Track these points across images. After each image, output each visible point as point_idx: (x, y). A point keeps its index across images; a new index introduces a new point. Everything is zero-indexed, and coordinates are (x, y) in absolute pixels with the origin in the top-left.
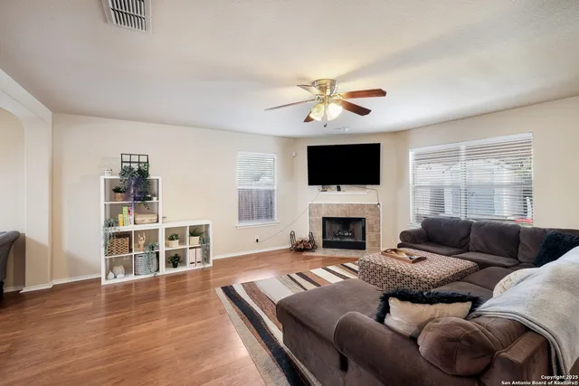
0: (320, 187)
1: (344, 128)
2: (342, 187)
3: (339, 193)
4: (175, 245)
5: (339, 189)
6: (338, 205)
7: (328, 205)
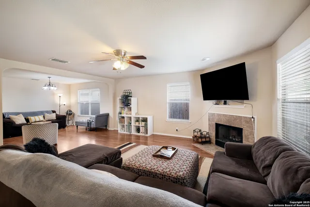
0: (214, 101)
2: (228, 101)
3: (225, 106)
4: (137, 124)
5: (225, 103)
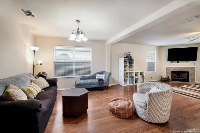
0: (171, 62)
1: (187, 43)
2: (179, 61)
3: (178, 63)
5: (178, 62)
6: (178, 67)
7: (174, 67)
